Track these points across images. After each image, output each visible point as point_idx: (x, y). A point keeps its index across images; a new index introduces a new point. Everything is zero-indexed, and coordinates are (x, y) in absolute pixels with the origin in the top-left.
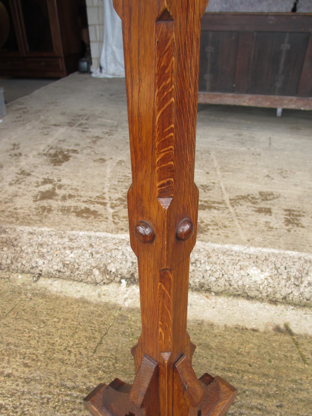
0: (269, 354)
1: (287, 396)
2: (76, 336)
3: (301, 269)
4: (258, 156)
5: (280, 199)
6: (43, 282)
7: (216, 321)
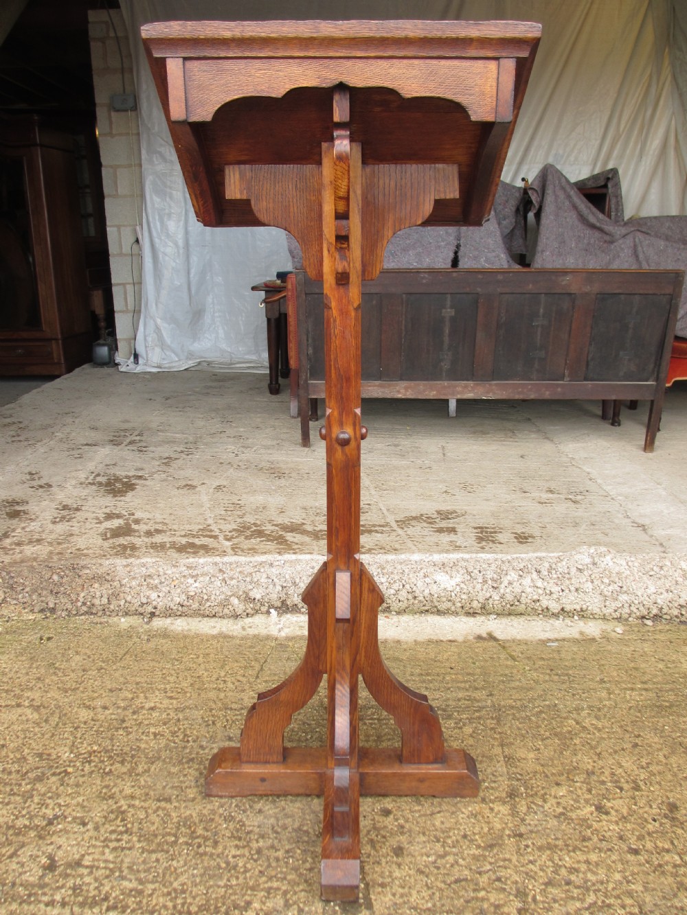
0: (473, 659)
1: (497, 686)
2: (227, 668)
3: (499, 571)
4: (428, 470)
5: (466, 516)
6: (158, 623)
7: (403, 638)
